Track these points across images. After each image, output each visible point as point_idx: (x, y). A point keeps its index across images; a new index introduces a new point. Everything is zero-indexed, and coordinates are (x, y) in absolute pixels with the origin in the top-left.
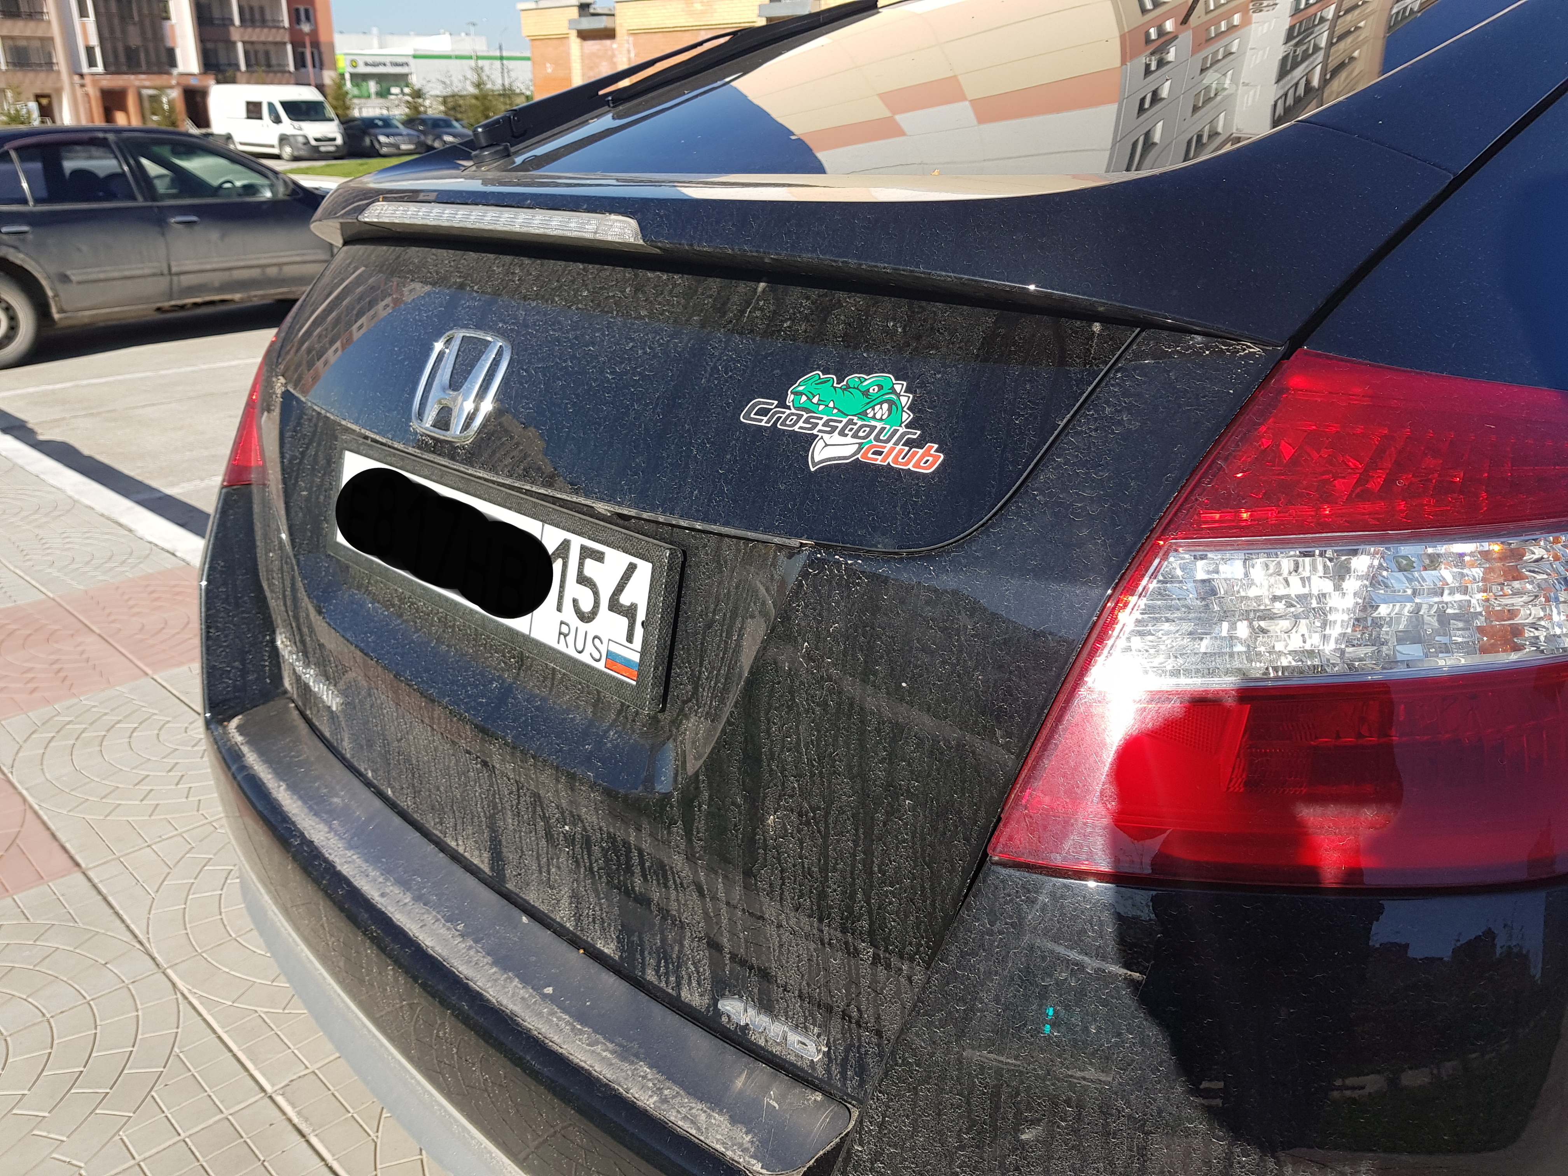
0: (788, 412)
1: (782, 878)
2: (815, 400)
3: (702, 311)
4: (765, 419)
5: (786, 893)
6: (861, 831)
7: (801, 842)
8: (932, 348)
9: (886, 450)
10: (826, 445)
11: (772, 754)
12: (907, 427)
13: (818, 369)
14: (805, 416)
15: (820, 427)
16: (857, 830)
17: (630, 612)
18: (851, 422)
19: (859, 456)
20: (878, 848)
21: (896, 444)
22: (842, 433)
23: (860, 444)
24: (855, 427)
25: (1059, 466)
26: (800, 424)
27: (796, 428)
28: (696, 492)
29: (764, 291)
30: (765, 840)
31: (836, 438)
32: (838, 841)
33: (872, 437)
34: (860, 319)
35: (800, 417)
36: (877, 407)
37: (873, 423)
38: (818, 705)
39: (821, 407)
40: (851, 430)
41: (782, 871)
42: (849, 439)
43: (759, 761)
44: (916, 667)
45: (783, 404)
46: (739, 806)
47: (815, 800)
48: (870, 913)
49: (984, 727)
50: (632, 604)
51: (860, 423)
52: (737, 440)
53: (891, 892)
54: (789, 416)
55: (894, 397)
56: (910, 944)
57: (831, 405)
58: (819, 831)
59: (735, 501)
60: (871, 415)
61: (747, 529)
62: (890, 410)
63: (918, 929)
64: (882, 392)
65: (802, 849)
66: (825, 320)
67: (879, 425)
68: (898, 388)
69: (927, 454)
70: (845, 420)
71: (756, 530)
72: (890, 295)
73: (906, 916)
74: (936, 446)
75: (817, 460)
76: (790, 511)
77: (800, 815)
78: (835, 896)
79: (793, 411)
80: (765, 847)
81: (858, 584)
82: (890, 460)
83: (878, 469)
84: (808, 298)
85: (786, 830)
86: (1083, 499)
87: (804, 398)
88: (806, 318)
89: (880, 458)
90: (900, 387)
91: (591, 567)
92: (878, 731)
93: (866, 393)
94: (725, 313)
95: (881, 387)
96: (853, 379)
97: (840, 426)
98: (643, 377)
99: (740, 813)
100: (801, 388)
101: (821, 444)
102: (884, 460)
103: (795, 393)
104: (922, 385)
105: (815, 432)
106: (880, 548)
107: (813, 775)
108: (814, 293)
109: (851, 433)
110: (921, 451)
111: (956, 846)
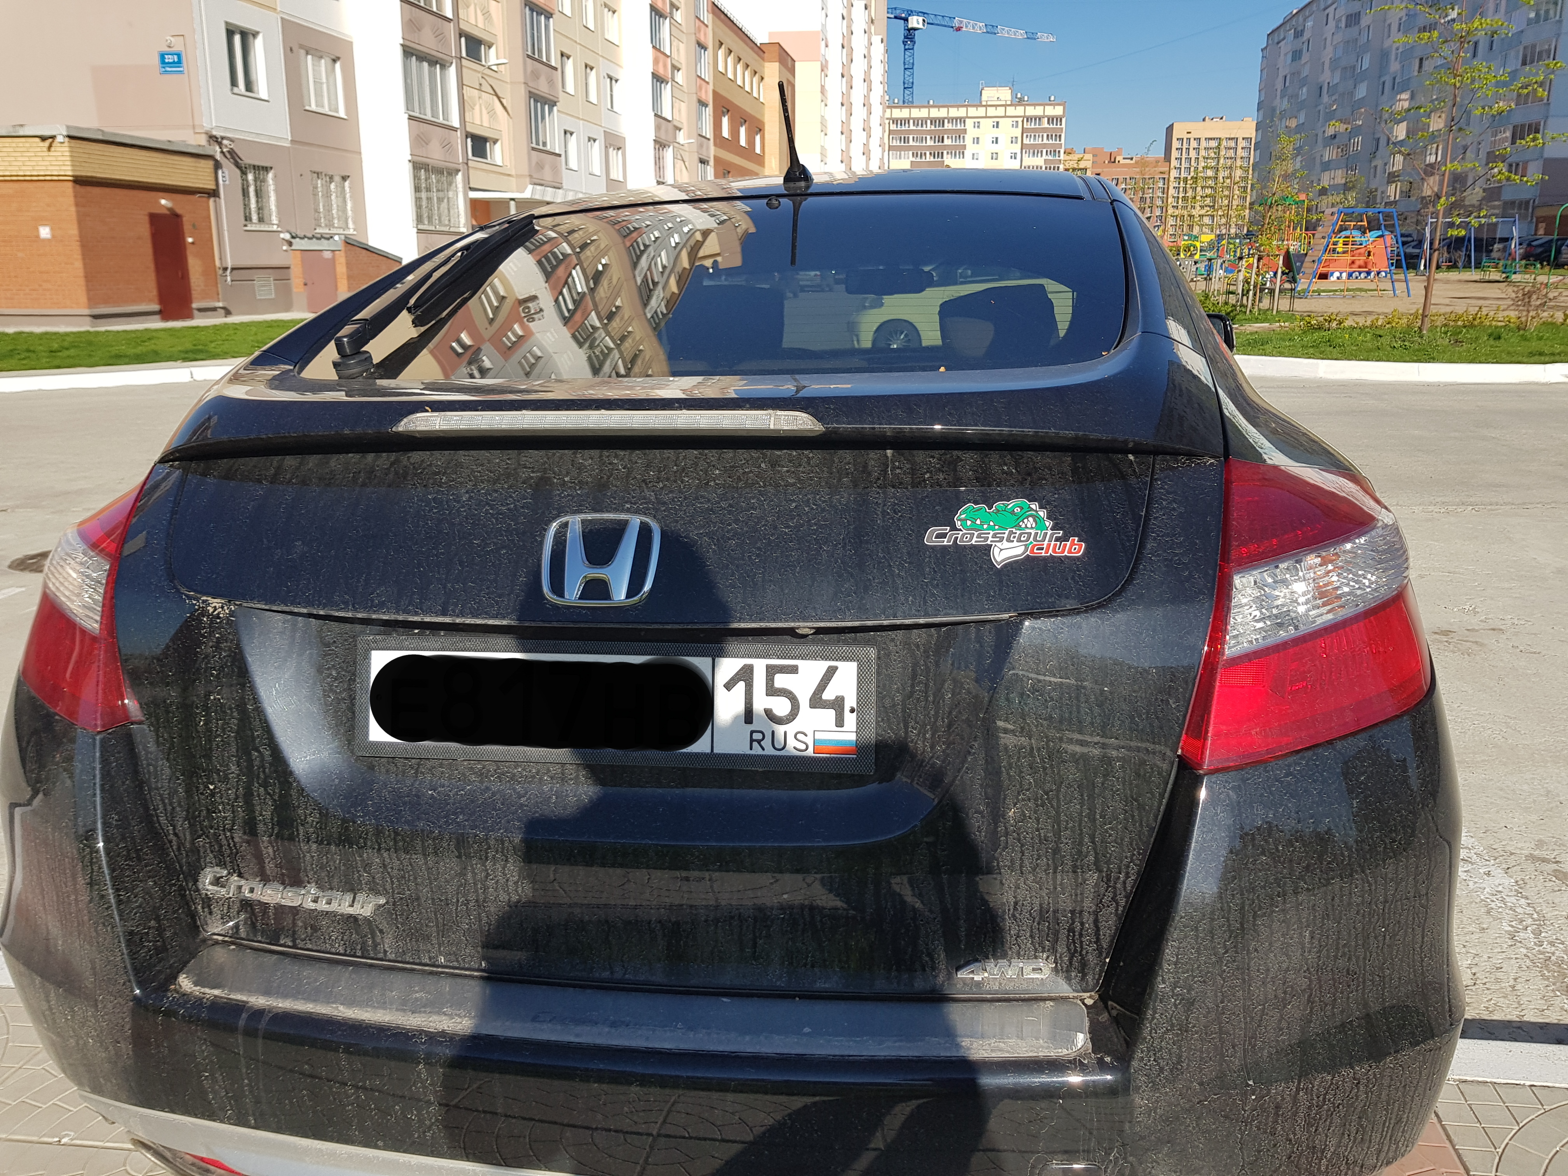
0: (961, 533)
1: (1023, 853)
2: (978, 522)
3: (848, 474)
4: (946, 540)
5: (1026, 862)
6: (1085, 795)
7: (1038, 820)
8: (1043, 479)
9: (1045, 546)
10: (1001, 550)
11: (1010, 765)
12: (1051, 529)
13: (969, 502)
14: (976, 534)
15: (990, 539)
16: (1082, 795)
17: (838, 704)
18: (1011, 533)
19: (1028, 553)
20: (1099, 802)
21: (1050, 541)
22: (1009, 540)
23: (1025, 545)
24: (1017, 535)
25: (1155, 539)
26: (975, 539)
27: (973, 542)
28: (911, 598)
29: (893, 455)
30: (1006, 828)
31: (1005, 544)
32: (1068, 808)
33: (1031, 539)
34: (981, 466)
35: (972, 535)
36: (1026, 521)
37: (1028, 531)
38: (1045, 719)
39: (985, 526)
40: (1014, 537)
41: (1022, 846)
42: (1015, 544)
43: (998, 773)
44: (1112, 676)
45: (954, 528)
46: (981, 813)
47: (1047, 787)
48: (1095, 849)
49: (1162, 700)
50: (837, 697)
51: (1018, 532)
52: (930, 557)
53: (1111, 828)
54: (963, 535)
55: (1034, 513)
56: (1126, 858)
57: (992, 523)
58: (1052, 806)
59: (947, 598)
60: (1023, 526)
61: (965, 614)
62: (1035, 521)
63: (1131, 845)
64: (1023, 511)
65: (1038, 824)
66: (955, 470)
67: (1033, 532)
68: (1033, 507)
69: (1073, 544)
70: (1007, 532)
71: (972, 614)
72: (994, 450)
73: (1122, 840)
74: (1076, 539)
75: (999, 560)
76: (993, 596)
77: (1036, 800)
78: (1066, 848)
79: (965, 531)
80: (1007, 834)
81: (1062, 633)
82: (1050, 551)
83: (1045, 559)
84: (933, 457)
85: (1025, 815)
86: (1176, 555)
87: (969, 523)
88: (940, 470)
89: (1043, 551)
90: (1034, 506)
91: (781, 681)
92: (1092, 723)
93: (1013, 513)
94: (870, 474)
95: (1022, 508)
96: (999, 505)
97: (1005, 536)
98: (821, 526)
99: (983, 817)
100: (963, 516)
101: (997, 550)
102: (1047, 552)
103: (960, 520)
104: (1048, 503)
105: (989, 542)
106: (1069, 607)
107: (1045, 769)
108: (936, 453)
109: (1015, 540)
110: (1068, 543)
111: (1153, 781)
